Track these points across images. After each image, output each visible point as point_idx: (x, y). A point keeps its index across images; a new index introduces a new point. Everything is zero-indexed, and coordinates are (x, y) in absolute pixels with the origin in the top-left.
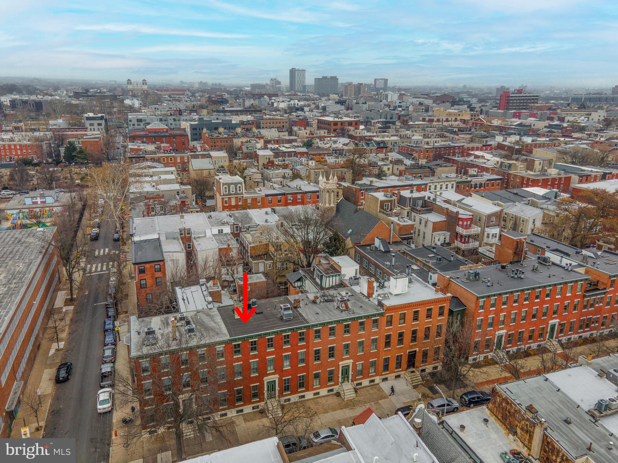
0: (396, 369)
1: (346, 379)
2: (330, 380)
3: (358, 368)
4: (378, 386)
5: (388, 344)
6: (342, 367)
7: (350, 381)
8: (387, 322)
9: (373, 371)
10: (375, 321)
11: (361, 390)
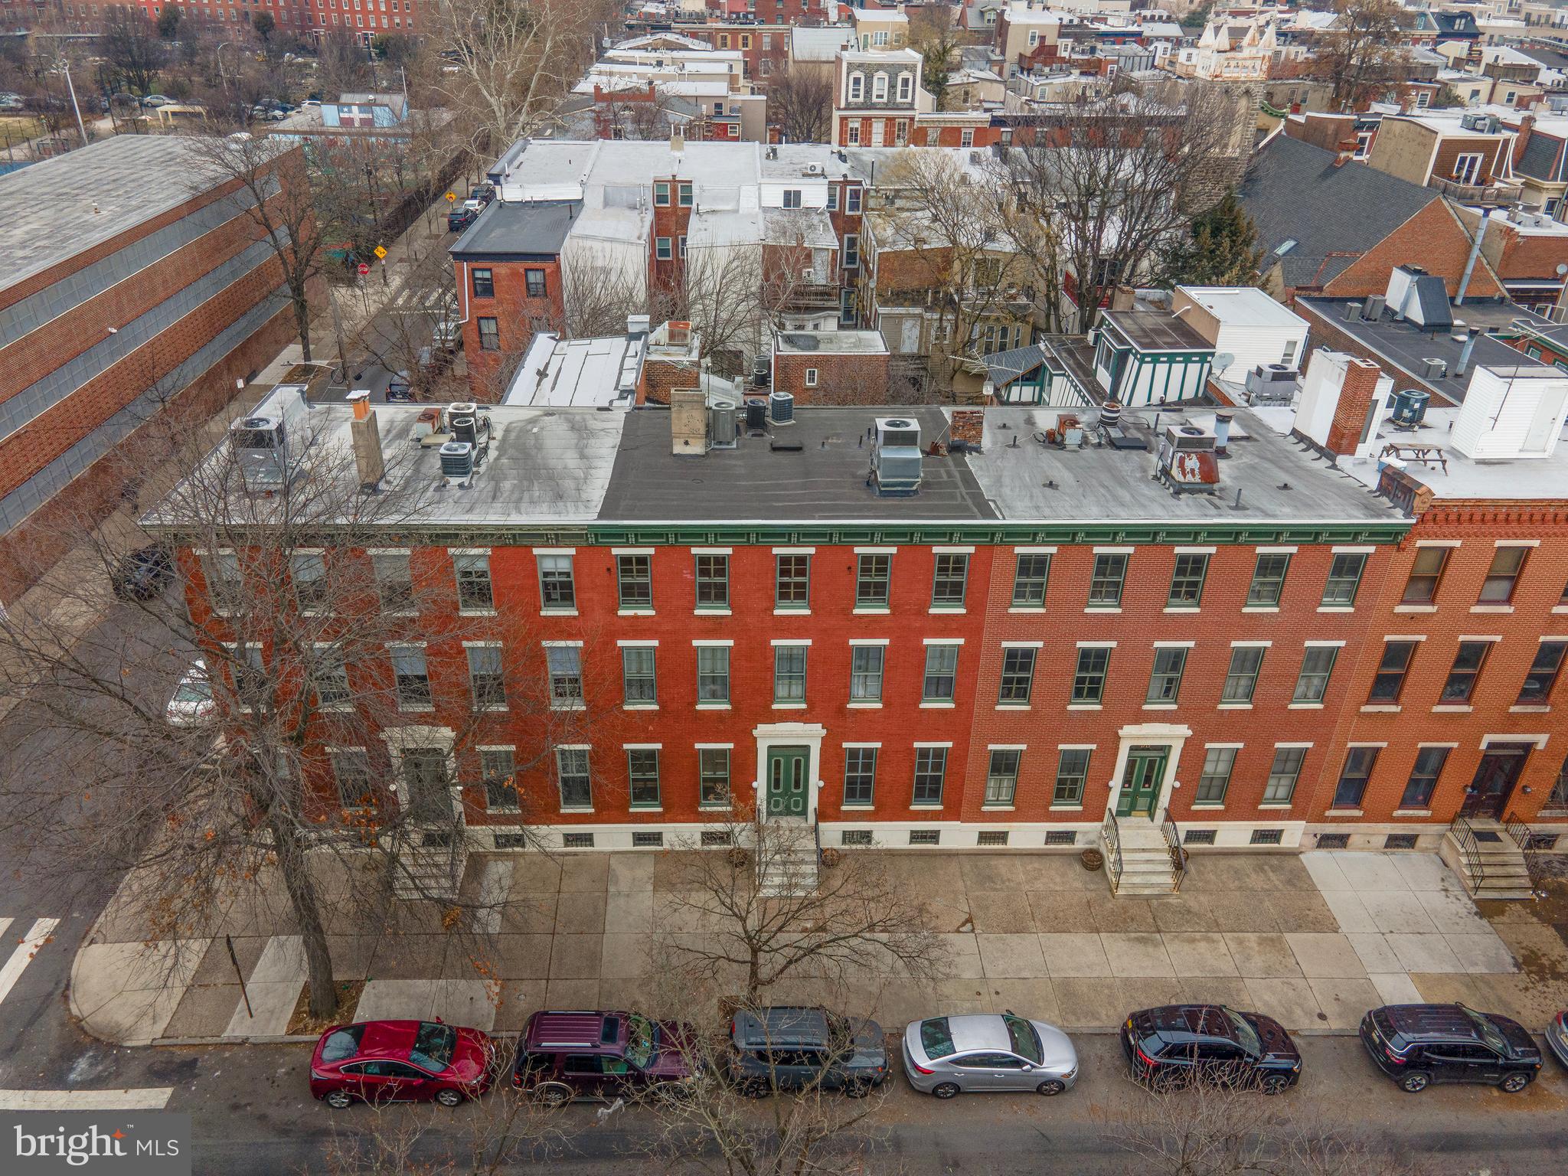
0: (1403, 804)
1: (1143, 802)
2: (1065, 791)
3: (1209, 768)
4: (1291, 862)
5: (1387, 686)
6: (1133, 748)
7: (1160, 814)
8: (1413, 579)
9: (1282, 792)
10: (1349, 566)
11: (1208, 863)
